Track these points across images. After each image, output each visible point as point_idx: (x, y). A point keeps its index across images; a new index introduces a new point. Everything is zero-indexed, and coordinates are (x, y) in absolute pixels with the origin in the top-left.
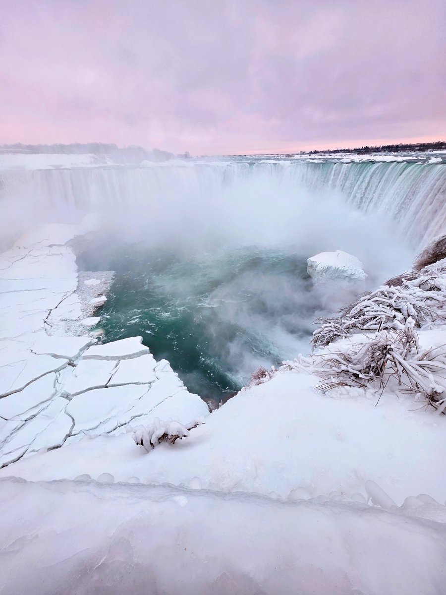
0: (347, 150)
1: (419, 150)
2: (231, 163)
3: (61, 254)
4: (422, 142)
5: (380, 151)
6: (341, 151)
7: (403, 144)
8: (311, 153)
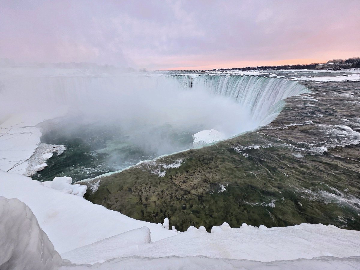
0: (238, 69)
1: (277, 69)
2: (162, 75)
3: (31, 132)
4: (278, 65)
5: (256, 70)
6: (235, 69)
7: (268, 66)
8: (219, 70)
